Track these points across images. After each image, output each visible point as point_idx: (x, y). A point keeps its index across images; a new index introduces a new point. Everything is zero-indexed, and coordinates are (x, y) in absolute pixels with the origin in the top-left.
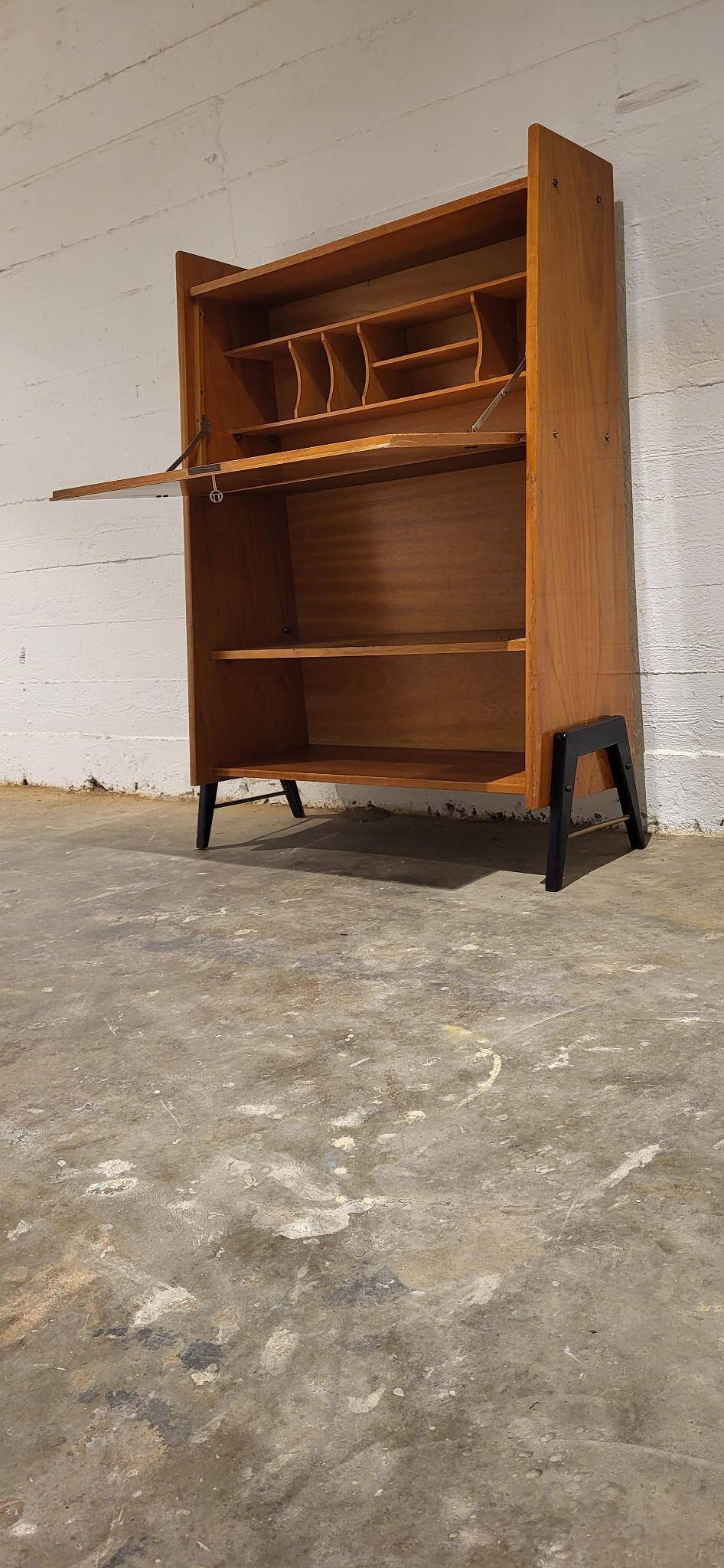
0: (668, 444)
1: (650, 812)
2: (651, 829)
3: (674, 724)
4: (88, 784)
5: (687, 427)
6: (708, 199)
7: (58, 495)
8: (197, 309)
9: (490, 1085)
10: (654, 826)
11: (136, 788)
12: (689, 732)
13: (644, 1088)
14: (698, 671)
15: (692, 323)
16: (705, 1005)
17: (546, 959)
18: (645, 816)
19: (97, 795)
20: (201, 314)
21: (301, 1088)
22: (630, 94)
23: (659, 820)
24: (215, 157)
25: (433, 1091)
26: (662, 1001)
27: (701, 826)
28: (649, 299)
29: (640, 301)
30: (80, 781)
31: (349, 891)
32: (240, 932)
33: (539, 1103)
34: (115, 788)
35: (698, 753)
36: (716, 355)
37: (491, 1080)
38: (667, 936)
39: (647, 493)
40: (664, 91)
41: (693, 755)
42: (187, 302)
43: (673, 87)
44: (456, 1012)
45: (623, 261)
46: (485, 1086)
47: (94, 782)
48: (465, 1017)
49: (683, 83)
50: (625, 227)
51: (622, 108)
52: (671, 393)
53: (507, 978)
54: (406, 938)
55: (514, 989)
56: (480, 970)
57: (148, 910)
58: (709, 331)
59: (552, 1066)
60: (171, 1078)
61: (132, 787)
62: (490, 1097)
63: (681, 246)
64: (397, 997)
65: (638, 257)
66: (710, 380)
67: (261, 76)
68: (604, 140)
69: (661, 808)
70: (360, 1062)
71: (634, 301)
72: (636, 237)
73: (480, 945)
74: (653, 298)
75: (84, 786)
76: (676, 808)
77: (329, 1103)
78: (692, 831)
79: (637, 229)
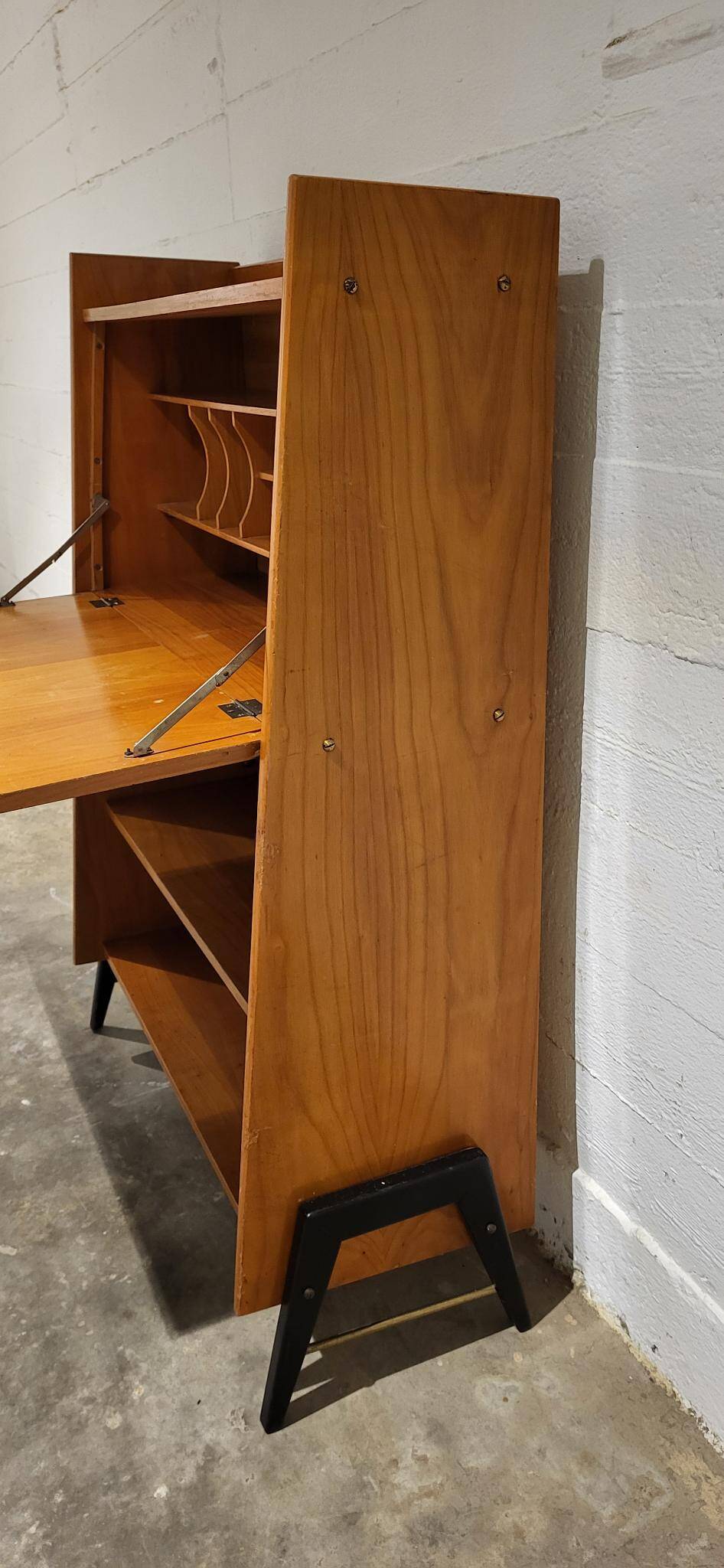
0: (629, 733)
3: (609, 1163)
5: (654, 718)
8: (94, 340)
12: (626, 1187)
14: (639, 1112)
15: (676, 535)
18: (571, 1258)
20: (99, 346)
22: (625, 38)
24: (214, 64)
27: (630, 1329)
28: (624, 462)
29: (612, 462)
31: (78, 1261)
36: (703, 610)
40: (671, 41)
41: (627, 1224)
43: (683, 35)
45: (596, 376)
49: (700, 30)
50: (603, 313)
51: (613, 69)
52: (638, 647)
63: (672, 378)
65: (616, 377)
66: (691, 654)
68: (584, 131)
71: (605, 458)
72: (616, 337)
74: (629, 464)
76: (604, 1277)
78: (616, 1325)
79: (619, 321)
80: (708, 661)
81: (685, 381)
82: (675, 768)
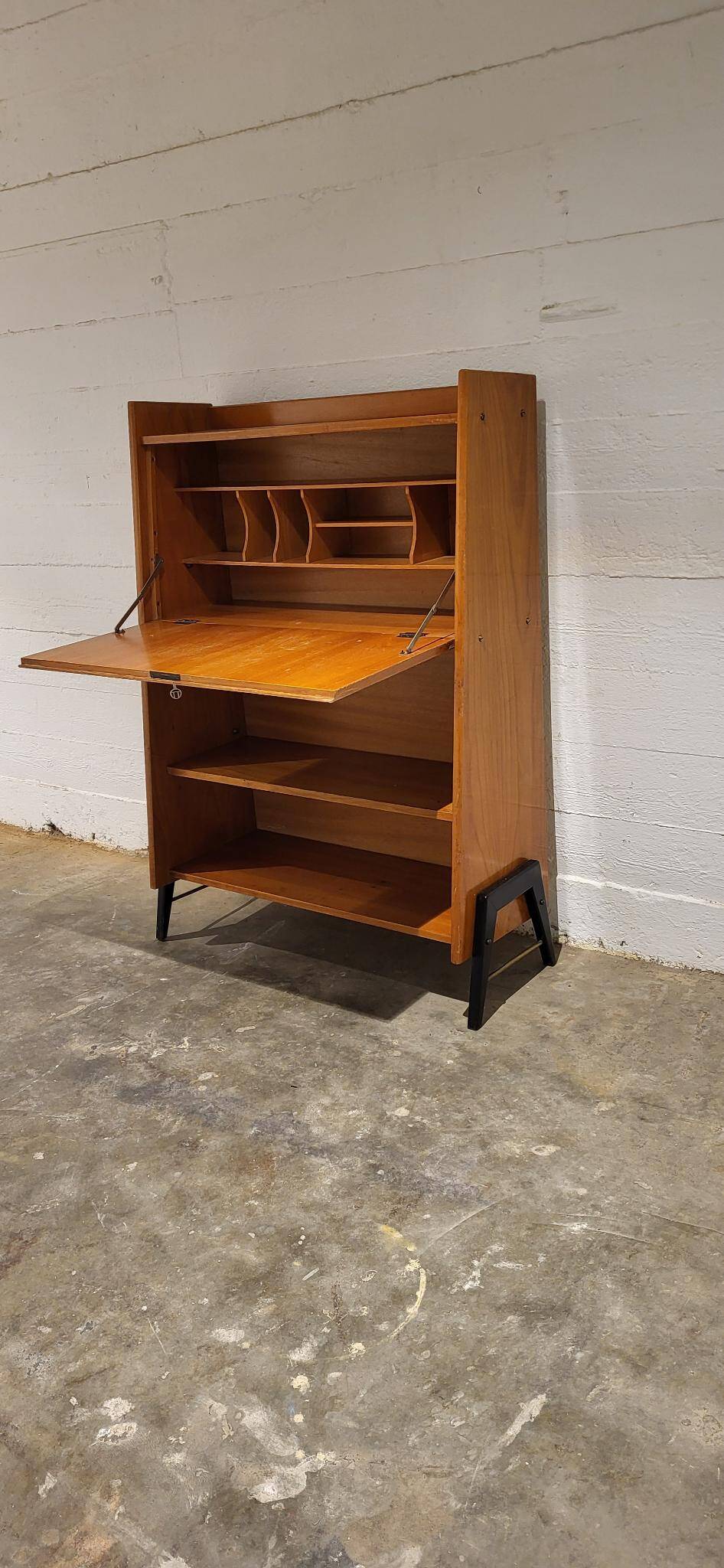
0: (582, 621)
1: (561, 926)
2: (562, 940)
3: (583, 857)
4: (47, 828)
5: (599, 610)
6: (621, 415)
7: (27, 663)
8: (149, 455)
9: (416, 1310)
10: (564, 937)
11: (94, 838)
12: (595, 865)
13: (538, 1319)
14: (604, 816)
15: (605, 521)
16: (592, 1205)
17: (465, 1132)
18: (557, 929)
19: (55, 840)
20: (153, 459)
21: (264, 1308)
22: (553, 306)
23: (569, 934)
24: (161, 279)
25: (371, 1316)
26: (558, 1199)
27: (605, 944)
28: (567, 492)
29: (560, 493)
30: (39, 824)
31: (297, 1018)
32: (202, 1077)
33: (455, 1337)
34: (73, 834)
35: (603, 884)
36: (626, 552)
37: (417, 1304)
38: (567, 1104)
39: (562, 659)
40: (584, 311)
41: (599, 884)
42: (139, 450)
43: (592, 309)
44: (390, 1208)
45: (545, 454)
46: (413, 1310)
47: (52, 826)
48: (397, 1216)
49: (603, 308)
50: (547, 425)
51: (546, 319)
52: (585, 578)
53: (432, 1159)
54: (347, 1095)
55: (438, 1176)
56: (410, 1146)
57: (118, 1036)
58: (619, 531)
59: (466, 1287)
60: (156, 1289)
61: (90, 836)
62: (415, 1324)
63: (596, 452)
64: (340, 1182)
66: (619, 573)
67: (205, 212)
68: (529, 343)
69: (570, 924)
70: (311, 1274)
71: (554, 491)
72: (557, 435)
73: (410, 1108)
74: (571, 492)
75: (43, 829)
76: (583, 925)
77: (289, 1333)
78: (596, 947)
79: (558, 428)
80: (630, 574)
81: (603, 453)
82: (614, 630)
